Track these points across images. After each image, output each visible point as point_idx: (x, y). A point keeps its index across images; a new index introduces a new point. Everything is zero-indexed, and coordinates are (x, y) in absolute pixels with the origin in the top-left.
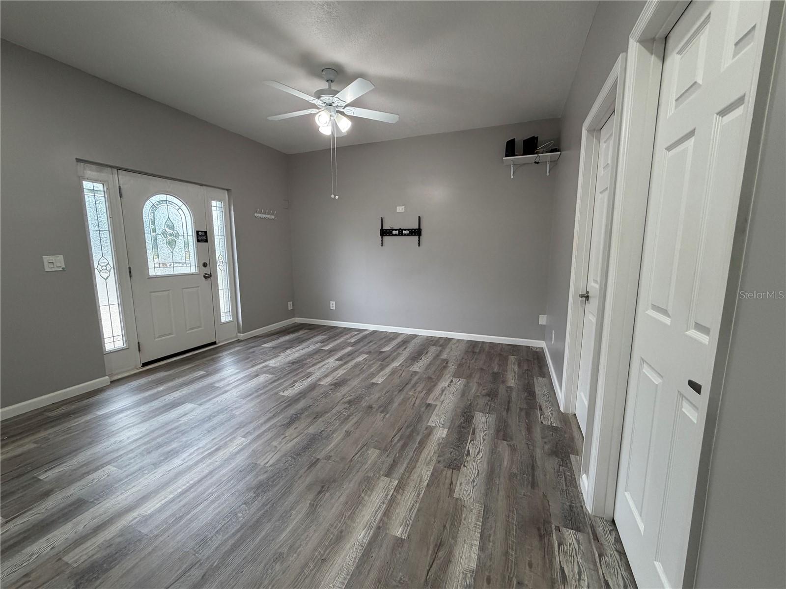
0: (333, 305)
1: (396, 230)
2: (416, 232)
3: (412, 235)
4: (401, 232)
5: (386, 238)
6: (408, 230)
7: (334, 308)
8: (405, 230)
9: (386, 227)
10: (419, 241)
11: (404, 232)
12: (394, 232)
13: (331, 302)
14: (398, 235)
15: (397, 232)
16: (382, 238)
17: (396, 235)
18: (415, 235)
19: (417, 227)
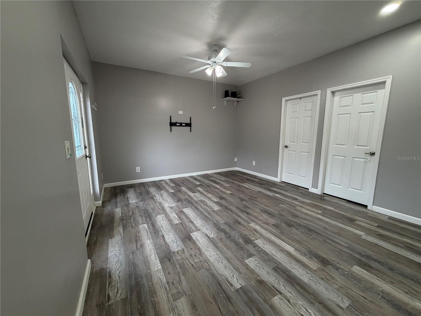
0: (138, 169)
1: (178, 123)
2: (189, 125)
3: (187, 126)
4: (181, 125)
5: (173, 127)
6: (185, 123)
7: (139, 171)
8: (183, 123)
9: (173, 121)
10: (191, 129)
11: (183, 125)
12: (177, 124)
13: (137, 168)
14: (180, 126)
15: (179, 124)
16: (171, 127)
17: (178, 126)
18: (188, 126)
19: (190, 123)
